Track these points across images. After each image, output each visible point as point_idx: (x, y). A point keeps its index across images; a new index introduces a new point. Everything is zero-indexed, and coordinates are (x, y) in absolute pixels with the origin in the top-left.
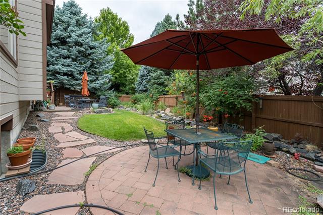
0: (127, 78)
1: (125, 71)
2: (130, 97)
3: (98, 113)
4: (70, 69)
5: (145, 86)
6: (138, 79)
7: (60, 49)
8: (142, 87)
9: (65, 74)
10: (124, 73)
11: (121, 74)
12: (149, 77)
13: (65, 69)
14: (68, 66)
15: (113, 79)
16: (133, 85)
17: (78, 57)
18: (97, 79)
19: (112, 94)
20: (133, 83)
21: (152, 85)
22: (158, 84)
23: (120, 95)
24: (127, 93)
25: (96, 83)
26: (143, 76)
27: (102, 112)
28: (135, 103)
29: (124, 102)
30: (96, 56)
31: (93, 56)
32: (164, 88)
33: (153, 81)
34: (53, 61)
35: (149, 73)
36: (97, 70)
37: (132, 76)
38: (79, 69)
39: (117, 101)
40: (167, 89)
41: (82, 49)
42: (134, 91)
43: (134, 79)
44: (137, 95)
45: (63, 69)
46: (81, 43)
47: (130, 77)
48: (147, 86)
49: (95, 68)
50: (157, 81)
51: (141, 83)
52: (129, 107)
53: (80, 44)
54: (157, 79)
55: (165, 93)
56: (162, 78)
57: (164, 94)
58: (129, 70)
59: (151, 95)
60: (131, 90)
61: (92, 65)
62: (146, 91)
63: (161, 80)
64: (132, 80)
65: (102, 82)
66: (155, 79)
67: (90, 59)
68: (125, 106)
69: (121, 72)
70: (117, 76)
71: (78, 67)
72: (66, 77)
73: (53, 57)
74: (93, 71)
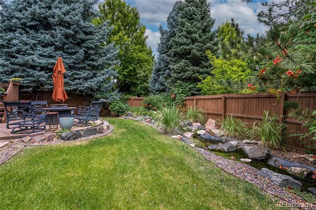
0: (138, 75)
1: (135, 66)
2: (141, 100)
3: (68, 139)
4: (52, 61)
5: (162, 84)
6: (152, 75)
7: (39, 34)
8: (157, 86)
9: (43, 69)
10: (135, 69)
11: (131, 70)
12: (167, 71)
13: (44, 61)
14: (50, 57)
15: (121, 77)
16: (145, 84)
17: (65, 44)
18: (95, 75)
19: (116, 96)
20: (145, 81)
21: (174, 82)
22: (182, 80)
23: (128, 96)
24: (139, 95)
25: (93, 80)
26: (158, 70)
27: (81, 136)
28: (149, 109)
29: (133, 108)
30: (93, 43)
31: (88, 44)
32: (191, 86)
33: (174, 75)
34: (27, 50)
35: (166, 66)
36: (95, 63)
37: (145, 72)
38: (66, 61)
39: (124, 106)
40: (199, 85)
41: (70, 31)
42: (147, 92)
43: (147, 76)
44: (152, 97)
45: (40, 61)
46: (68, 22)
47: (141, 73)
48: (166, 84)
49: (93, 60)
50: (180, 75)
51: (157, 80)
52: (141, 114)
53: (67, 25)
54: (180, 73)
55: (195, 92)
56: (188, 71)
57: (193, 95)
58: (140, 65)
59: (173, 96)
60: (144, 90)
61: (87, 57)
62: (163, 91)
63: (188, 72)
64: (144, 77)
65: (101, 79)
66: (178, 73)
67: (84, 47)
68: (135, 114)
69: (130, 68)
70: (126, 73)
71: (66, 58)
72: (43, 73)
73: (27, 44)
74: (89, 65)
